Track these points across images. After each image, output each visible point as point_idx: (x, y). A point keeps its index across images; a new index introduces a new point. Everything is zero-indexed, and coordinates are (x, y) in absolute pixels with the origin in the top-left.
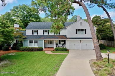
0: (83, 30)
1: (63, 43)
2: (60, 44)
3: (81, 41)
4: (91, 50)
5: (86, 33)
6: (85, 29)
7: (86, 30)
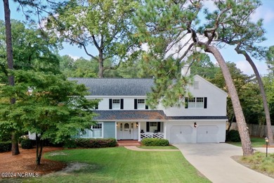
0: (199, 100)
1: (156, 128)
2: (148, 130)
3: (195, 124)
4: (217, 143)
5: (205, 107)
6: (203, 96)
7: (206, 99)
